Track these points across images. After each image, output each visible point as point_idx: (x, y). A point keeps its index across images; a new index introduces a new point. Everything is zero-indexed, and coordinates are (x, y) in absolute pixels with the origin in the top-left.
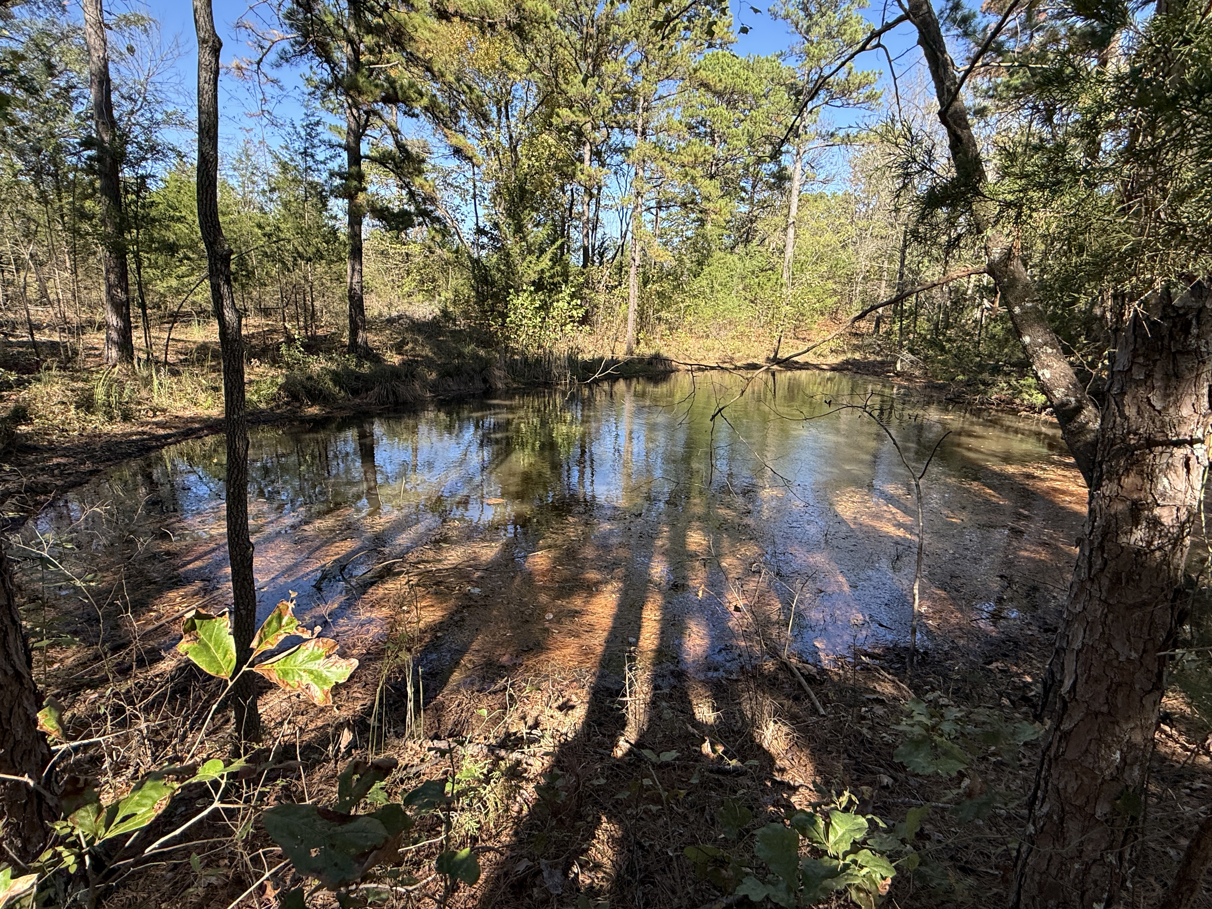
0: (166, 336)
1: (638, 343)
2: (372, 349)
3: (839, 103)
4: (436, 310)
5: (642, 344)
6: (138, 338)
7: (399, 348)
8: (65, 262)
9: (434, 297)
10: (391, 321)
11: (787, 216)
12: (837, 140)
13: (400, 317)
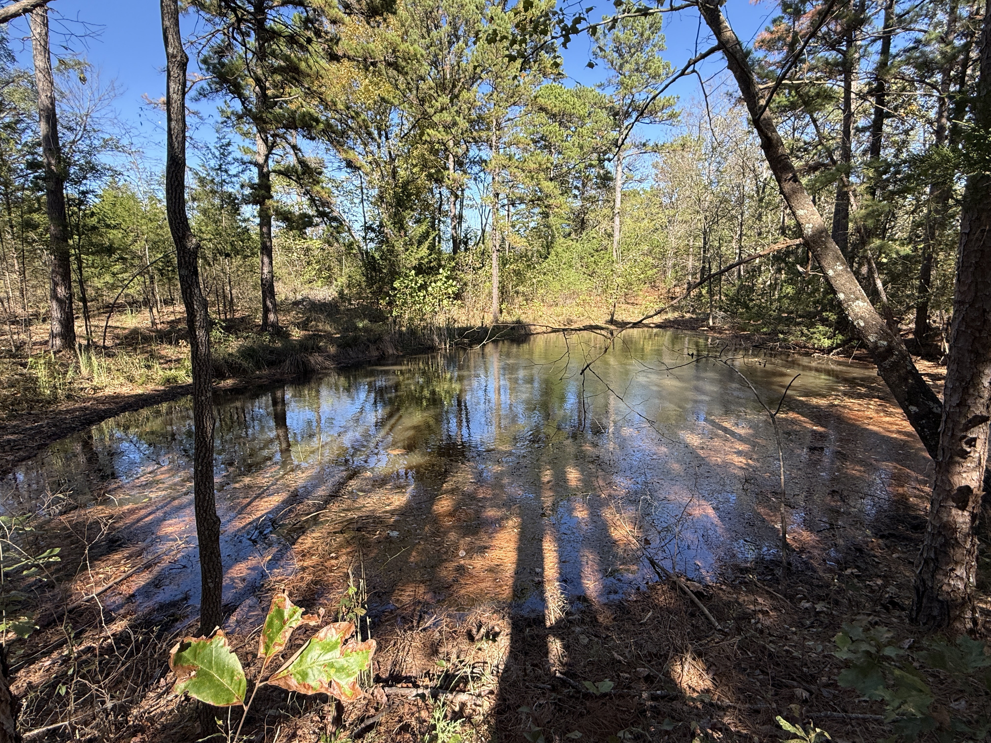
0: (104, 324)
1: (501, 312)
2: (282, 328)
3: (647, 121)
4: (334, 293)
5: (505, 313)
6: (79, 327)
7: (304, 326)
8: (13, 266)
9: (331, 282)
10: (296, 303)
11: (613, 208)
12: (649, 148)
13: (303, 300)
